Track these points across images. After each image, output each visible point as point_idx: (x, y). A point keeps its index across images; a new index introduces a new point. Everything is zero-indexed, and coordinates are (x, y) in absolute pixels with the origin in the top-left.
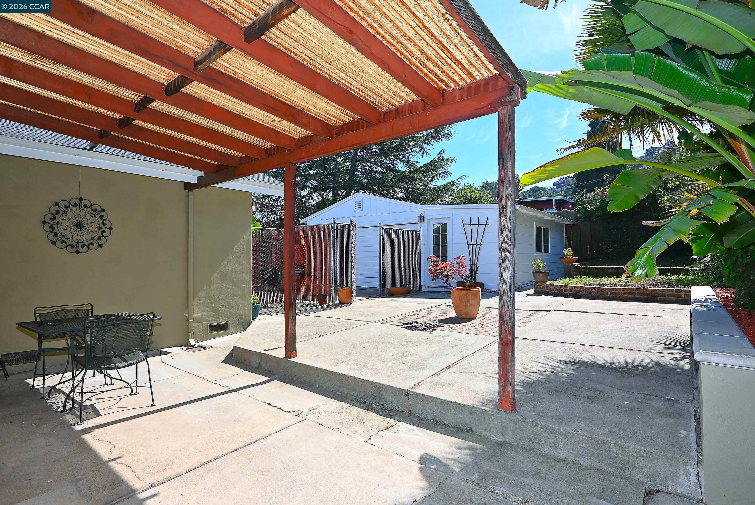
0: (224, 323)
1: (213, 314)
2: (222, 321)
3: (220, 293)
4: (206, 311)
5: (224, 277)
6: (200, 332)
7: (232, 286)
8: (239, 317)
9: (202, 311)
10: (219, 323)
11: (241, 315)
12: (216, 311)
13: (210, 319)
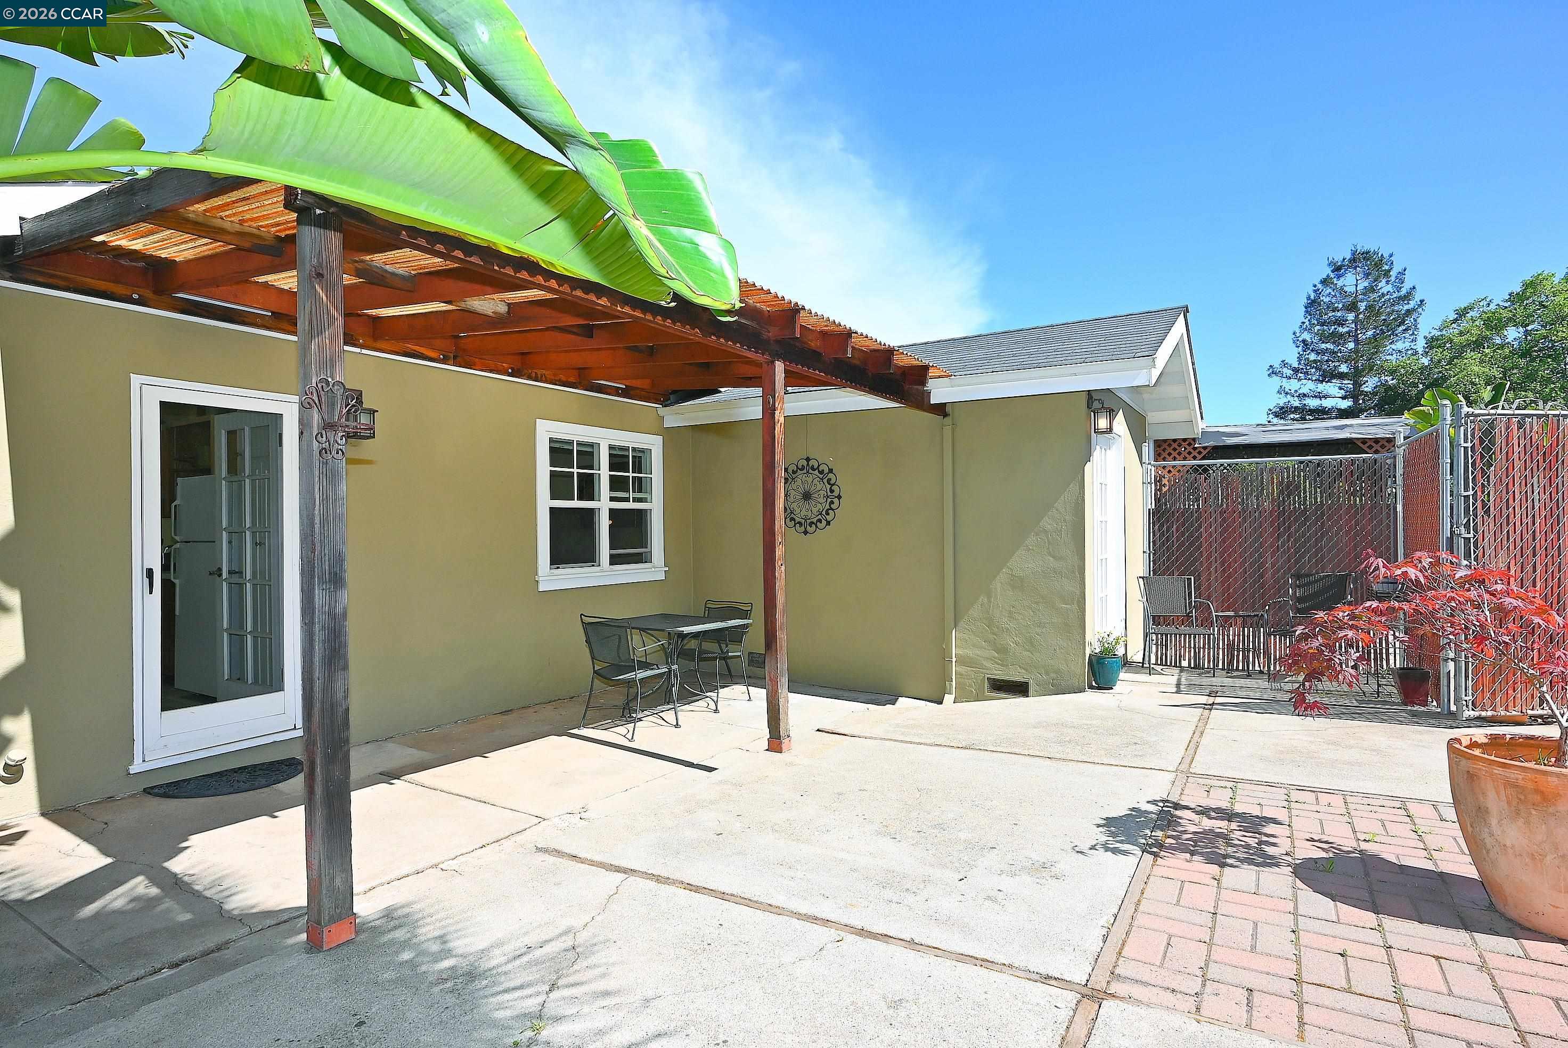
0: (1022, 680)
1: (996, 655)
2: (1015, 675)
3: (1011, 616)
4: (982, 647)
5: (1018, 584)
6: (970, 686)
7: (1037, 603)
8: (1053, 675)
9: (974, 646)
10: (1007, 678)
11: (1058, 672)
12: (1003, 650)
13: (988, 664)
